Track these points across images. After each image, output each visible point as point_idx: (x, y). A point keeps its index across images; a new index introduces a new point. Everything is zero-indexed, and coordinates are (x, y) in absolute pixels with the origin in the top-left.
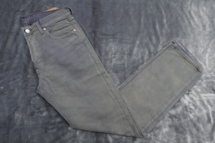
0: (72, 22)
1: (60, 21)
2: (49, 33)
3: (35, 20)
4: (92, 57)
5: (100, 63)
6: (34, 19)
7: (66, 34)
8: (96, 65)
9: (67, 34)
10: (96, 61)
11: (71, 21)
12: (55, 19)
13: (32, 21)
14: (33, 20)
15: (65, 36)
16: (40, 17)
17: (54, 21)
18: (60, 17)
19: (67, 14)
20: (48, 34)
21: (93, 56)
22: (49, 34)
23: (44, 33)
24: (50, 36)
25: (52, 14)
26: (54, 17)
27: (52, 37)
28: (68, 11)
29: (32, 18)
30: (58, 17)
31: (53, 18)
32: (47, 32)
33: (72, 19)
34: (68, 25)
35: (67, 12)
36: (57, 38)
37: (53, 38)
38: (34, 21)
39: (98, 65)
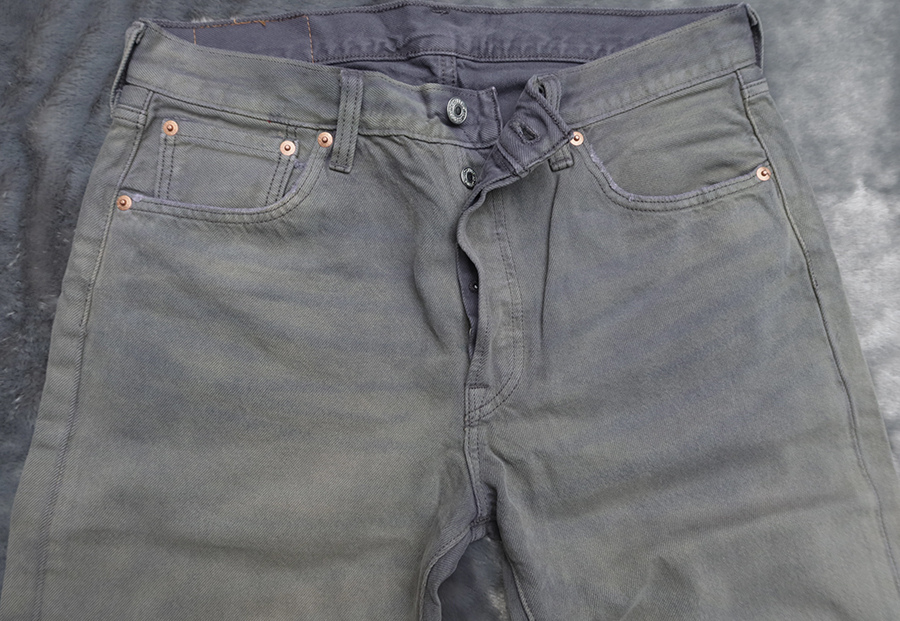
0: (757, 113)
1: (677, 99)
2: (600, 163)
3: (507, 46)
4: (843, 382)
5: (882, 432)
6: (502, 42)
7: (705, 189)
8: (850, 440)
9: (711, 188)
10: (856, 415)
11: (750, 103)
12: (652, 85)
13: (491, 46)
14: (498, 45)
15: (694, 201)
16: (548, 39)
17: (644, 94)
18: (681, 75)
19: (735, 59)
20: (594, 170)
21: (845, 374)
22: (598, 174)
23: (570, 162)
24: (607, 188)
25: (638, 46)
26: (649, 67)
27: (613, 194)
28: (742, 36)
29: (491, 31)
30: (670, 70)
31: (640, 73)
32: (587, 160)
33: (761, 99)
34: (725, 127)
35: (734, 42)
36: (647, 206)
37: (619, 199)
38: (499, 52)
39: (861, 443)
